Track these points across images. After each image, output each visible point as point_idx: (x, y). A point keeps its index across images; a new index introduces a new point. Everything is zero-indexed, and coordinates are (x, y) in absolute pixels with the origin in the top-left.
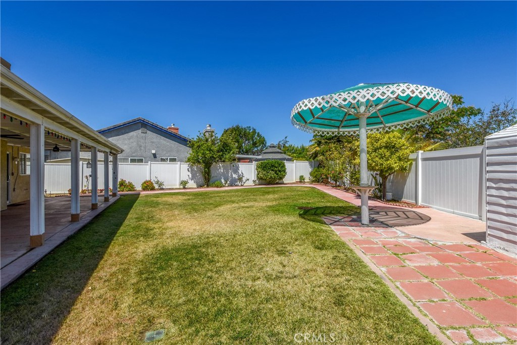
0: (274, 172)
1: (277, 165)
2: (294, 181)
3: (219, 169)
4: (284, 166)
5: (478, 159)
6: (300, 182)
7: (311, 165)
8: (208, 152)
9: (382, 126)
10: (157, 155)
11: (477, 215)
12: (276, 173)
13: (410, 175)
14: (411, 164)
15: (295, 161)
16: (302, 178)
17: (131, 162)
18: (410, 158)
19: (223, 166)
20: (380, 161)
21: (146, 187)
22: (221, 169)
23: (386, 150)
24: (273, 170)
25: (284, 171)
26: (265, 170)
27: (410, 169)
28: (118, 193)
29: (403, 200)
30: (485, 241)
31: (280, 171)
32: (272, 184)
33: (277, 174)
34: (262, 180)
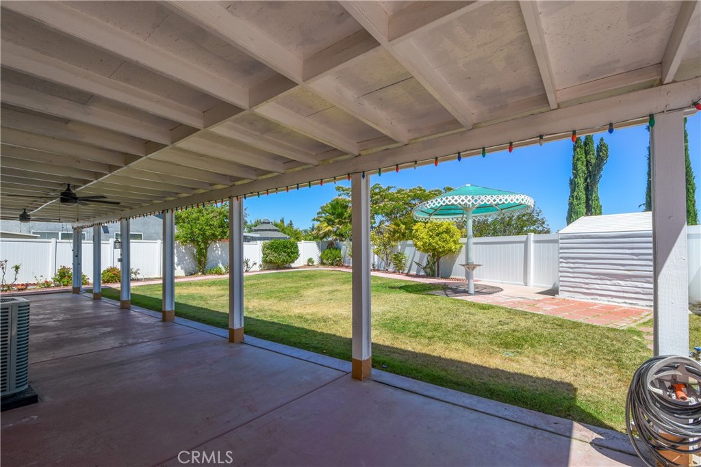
0: (286, 254)
1: (289, 246)
2: (302, 265)
3: (215, 251)
4: (297, 247)
5: (523, 244)
6: (308, 265)
7: (318, 245)
8: (207, 228)
9: (461, 216)
10: (109, 229)
11: (523, 283)
12: (288, 255)
13: (459, 256)
14: (461, 247)
15: (303, 241)
16: (310, 260)
17: (62, 239)
18: (460, 241)
19: (220, 247)
20: (444, 244)
21: (113, 277)
22: (218, 250)
23: (446, 235)
24: (285, 252)
25: (297, 252)
26: (276, 252)
27: (459, 251)
28: (83, 287)
29: (452, 277)
30: (558, 294)
31: (292, 253)
32: (281, 269)
33: (290, 256)
34: (268, 264)
